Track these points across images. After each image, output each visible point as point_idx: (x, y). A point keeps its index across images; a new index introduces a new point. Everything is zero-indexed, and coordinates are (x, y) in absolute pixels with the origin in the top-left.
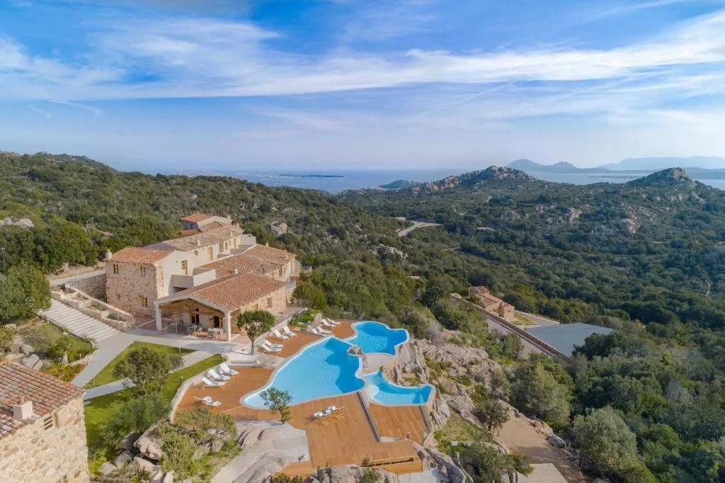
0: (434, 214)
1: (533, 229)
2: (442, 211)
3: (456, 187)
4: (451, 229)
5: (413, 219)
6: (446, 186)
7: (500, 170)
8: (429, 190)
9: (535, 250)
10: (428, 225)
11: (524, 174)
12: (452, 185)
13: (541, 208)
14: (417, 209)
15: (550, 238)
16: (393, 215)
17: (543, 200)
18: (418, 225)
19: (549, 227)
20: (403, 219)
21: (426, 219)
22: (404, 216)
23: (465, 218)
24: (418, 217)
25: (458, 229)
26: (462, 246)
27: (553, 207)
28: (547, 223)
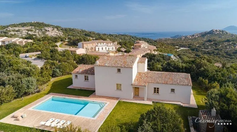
0: (188, 45)
1: (221, 50)
2: (190, 44)
3: (198, 37)
4: (193, 50)
5: (181, 47)
6: (195, 37)
7: (216, 31)
8: (188, 38)
9: (220, 56)
10: (185, 48)
11: (226, 32)
12: (197, 36)
13: (226, 44)
14: (182, 44)
15: (227, 53)
16: (174, 46)
17: (228, 41)
18: (182, 48)
19: (227, 49)
20: (177, 47)
21: (185, 47)
22: (178, 46)
23: (198, 47)
24: (182, 47)
25: (195, 50)
26: (195, 54)
27: (231, 43)
28: (227, 48)
